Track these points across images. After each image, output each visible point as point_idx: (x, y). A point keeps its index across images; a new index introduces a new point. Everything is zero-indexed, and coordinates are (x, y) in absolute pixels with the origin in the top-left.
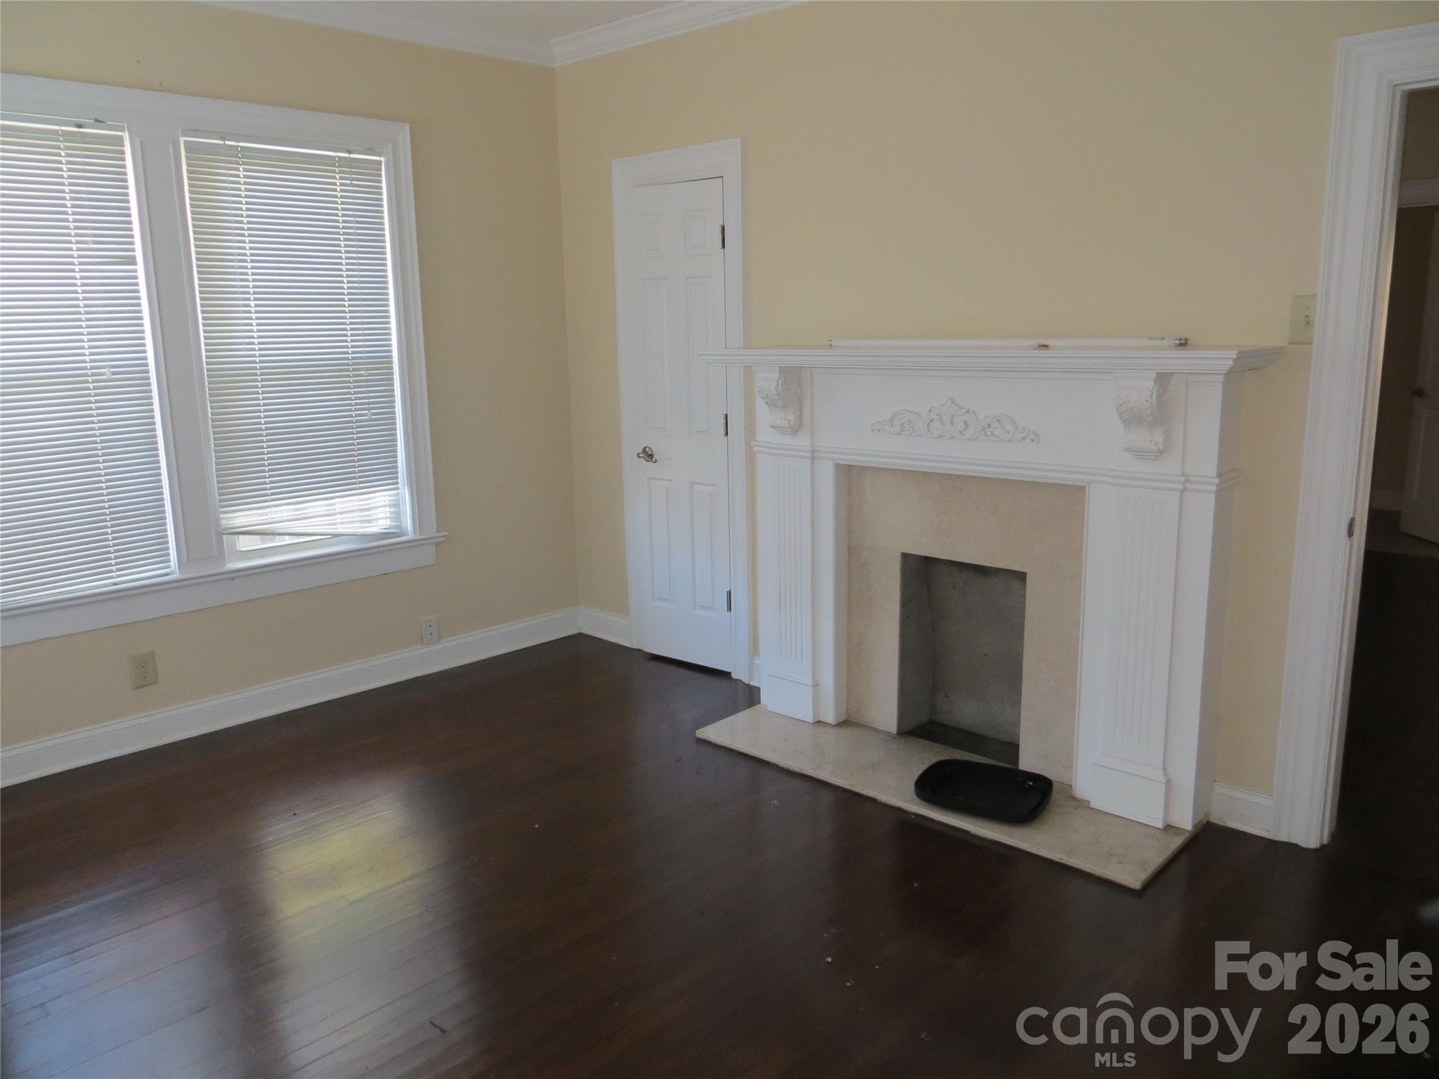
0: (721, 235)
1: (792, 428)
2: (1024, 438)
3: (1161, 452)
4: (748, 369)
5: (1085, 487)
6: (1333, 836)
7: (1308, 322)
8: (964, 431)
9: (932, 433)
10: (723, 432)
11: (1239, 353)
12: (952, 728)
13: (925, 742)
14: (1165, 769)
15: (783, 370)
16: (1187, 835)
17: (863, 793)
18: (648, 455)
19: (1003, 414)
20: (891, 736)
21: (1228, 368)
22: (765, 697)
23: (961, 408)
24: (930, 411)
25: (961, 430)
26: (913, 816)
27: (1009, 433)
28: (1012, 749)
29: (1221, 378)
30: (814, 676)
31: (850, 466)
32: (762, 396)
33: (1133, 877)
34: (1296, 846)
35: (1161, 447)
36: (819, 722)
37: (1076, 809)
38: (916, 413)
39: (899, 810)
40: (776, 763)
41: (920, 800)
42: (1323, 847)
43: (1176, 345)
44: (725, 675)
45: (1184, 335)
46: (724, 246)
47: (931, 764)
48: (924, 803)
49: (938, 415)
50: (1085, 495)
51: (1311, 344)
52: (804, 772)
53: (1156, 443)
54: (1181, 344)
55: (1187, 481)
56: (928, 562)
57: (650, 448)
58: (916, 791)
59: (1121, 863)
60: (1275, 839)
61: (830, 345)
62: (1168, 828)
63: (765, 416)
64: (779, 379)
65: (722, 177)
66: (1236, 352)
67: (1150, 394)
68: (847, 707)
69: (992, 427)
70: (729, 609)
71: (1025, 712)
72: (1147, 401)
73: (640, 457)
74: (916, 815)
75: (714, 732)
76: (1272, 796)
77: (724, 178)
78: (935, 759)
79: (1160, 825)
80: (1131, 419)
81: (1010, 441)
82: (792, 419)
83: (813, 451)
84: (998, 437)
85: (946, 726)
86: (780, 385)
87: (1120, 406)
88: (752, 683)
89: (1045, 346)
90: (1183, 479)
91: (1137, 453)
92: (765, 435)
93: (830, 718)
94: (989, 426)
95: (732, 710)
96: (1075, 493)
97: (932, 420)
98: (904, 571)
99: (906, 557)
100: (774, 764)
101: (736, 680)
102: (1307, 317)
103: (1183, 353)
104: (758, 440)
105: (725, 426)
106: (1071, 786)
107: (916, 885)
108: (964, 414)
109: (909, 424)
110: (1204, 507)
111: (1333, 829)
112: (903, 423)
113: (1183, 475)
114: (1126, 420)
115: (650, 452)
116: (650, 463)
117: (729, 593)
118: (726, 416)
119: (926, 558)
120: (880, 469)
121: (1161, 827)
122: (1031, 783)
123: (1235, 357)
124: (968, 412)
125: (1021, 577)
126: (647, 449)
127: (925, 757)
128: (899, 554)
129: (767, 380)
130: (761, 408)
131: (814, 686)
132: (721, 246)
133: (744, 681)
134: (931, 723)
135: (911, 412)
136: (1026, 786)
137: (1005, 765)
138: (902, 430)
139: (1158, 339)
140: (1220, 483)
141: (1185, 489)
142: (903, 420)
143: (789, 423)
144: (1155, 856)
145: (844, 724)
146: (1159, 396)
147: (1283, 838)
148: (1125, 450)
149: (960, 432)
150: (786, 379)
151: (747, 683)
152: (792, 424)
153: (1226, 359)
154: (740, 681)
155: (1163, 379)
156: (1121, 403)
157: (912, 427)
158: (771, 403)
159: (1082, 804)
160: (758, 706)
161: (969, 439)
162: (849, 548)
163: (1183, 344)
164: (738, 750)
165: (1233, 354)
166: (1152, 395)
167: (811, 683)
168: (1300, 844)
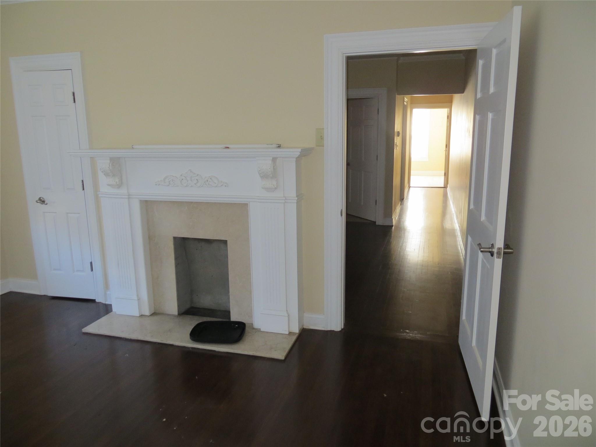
0: (73, 97)
1: (118, 185)
2: (222, 185)
3: (276, 188)
4: (92, 158)
5: (248, 204)
6: (345, 325)
7: (322, 138)
8: (197, 183)
9: (183, 185)
10: (81, 188)
11: (302, 150)
12: (201, 308)
13: (190, 316)
14: (287, 311)
15: (112, 159)
16: (297, 335)
17: (167, 343)
18: (42, 201)
19: (212, 176)
20: (175, 316)
21: (298, 156)
22: (114, 309)
23: (194, 174)
24: (181, 175)
25: (195, 183)
26: (191, 349)
27: (215, 183)
28: (227, 313)
29: (295, 159)
30: (137, 295)
31: (146, 201)
32: (102, 171)
33: (280, 355)
34: (334, 331)
35: (276, 187)
36: (142, 315)
37: (256, 332)
38: (176, 177)
39: (184, 347)
40: (124, 337)
41: (192, 341)
42: (342, 329)
43: (277, 147)
44: (93, 301)
45: (279, 143)
46: (75, 102)
47: (195, 325)
48: (194, 342)
49: (185, 177)
50: (248, 207)
51: (324, 146)
52: (139, 339)
53: (274, 185)
54: (279, 147)
55: (286, 199)
56: (184, 240)
57: (43, 198)
58: (190, 338)
59: (276, 351)
60: (326, 330)
61: (133, 148)
62: (290, 333)
63: (103, 180)
64: (110, 163)
65: (71, 69)
66: (300, 149)
67: (270, 166)
68: (154, 307)
69: (208, 181)
70: (92, 270)
71: (231, 298)
72: (270, 169)
73: (38, 202)
74: (192, 348)
75: (92, 328)
76: (324, 314)
77: (72, 70)
78: (197, 323)
79: (287, 333)
80: (264, 176)
81: (216, 187)
82: (118, 181)
83: (129, 195)
84: (212, 185)
85: (198, 308)
86: (110, 166)
87: (260, 171)
88: (107, 303)
89: (228, 148)
90: (285, 198)
91: (268, 189)
92: (104, 189)
93: (147, 313)
94: (207, 180)
95: (98, 317)
96: (244, 207)
97: (182, 179)
98: (175, 244)
99: (175, 238)
100: (124, 338)
101: (99, 303)
102: (321, 136)
103: (279, 150)
104: (101, 191)
105: (82, 186)
106: (253, 324)
107: (197, 378)
108: (196, 176)
109: (172, 181)
110: (292, 208)
111: (344, 322)
112: (170, 181)
113: (284, 197)
114: (262, 176)
115: (43, 200)
116: (43, 205)
117: (91, 263)
118: (83, 181)
119: (183, 238)
120: (161, 201)
121: (288, 334)
122: (237, 326)
123: (300, 151)
124: (198, 175)
125: (225, 242)
126: (41, 198)
127: (191, 323)
128: (172, 238)
129: (104, 164)
130: (101, 177)
131: (138, 300)
132: (73, 102)
133: (102, 302)
134: (192, 308)
135: (173, 176)
136: (235, 327)
137: (225, 320)
138: (170, 184)
139: (270, 144)
140: (298, 199)
141: (285, 202)
142: (169, 180)
143: (116, 183)
144: (287, 345)
145: (154, 314)
146: (273, 167)
147: (329, 329)
148: (262, 188)
149: (195, 184)
150: (113, 163)
151: (104, 303)
152: (118, 183)
153: (297, 152)
154: (100, 302)
155: (274, 160)
156: (260, 170)
157: (174, 183)
158: (106, 174)
159: (258, 330)
160: (112, 313)
161: (199, 187)
162: (149, 237)
163: (279, 146)
164: (105, 334)
165: (300, 150)
166: (271, 166)
167: (136, 299)
168: (335, 330)
